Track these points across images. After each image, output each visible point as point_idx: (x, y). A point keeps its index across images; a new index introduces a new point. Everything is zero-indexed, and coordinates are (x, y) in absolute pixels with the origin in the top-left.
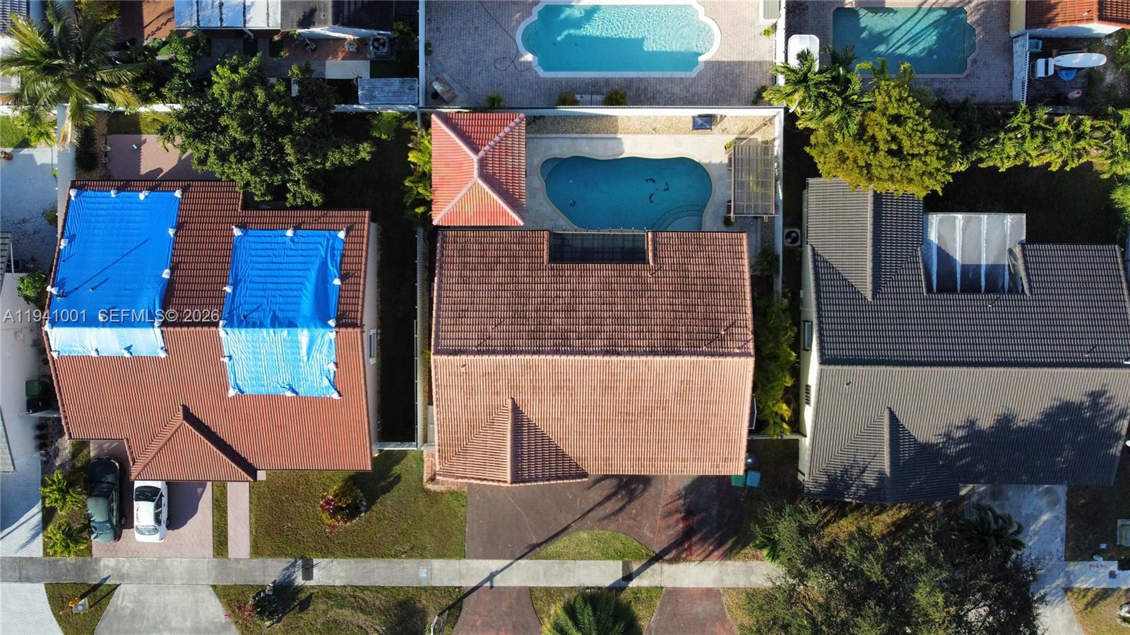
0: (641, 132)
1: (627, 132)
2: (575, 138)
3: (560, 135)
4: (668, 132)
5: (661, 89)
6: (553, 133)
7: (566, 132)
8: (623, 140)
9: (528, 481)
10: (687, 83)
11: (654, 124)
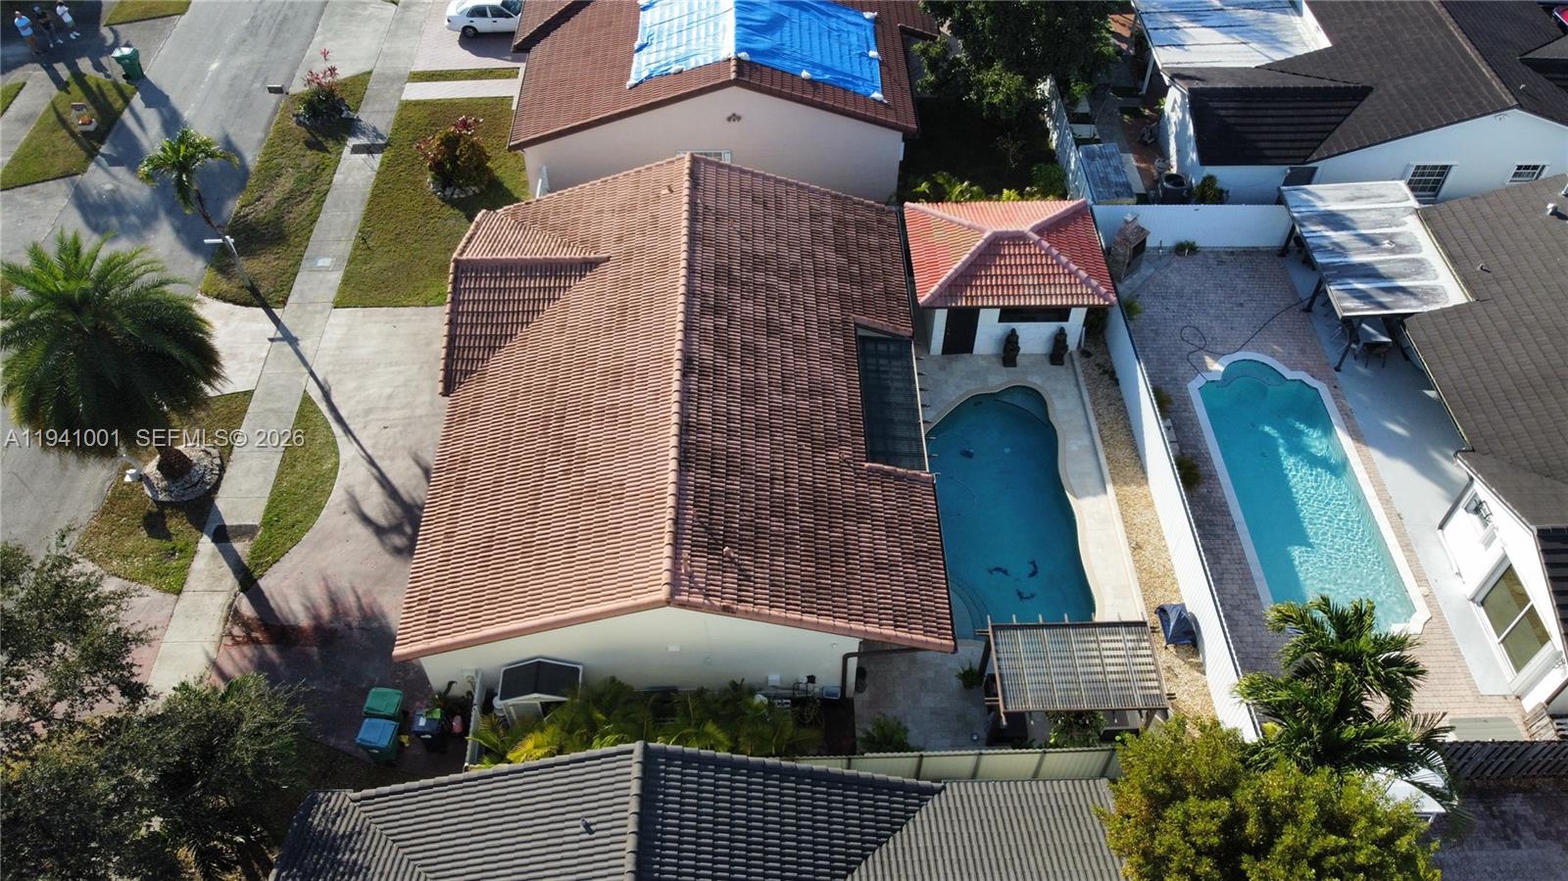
0: (1129, 526)
1: (1123, 502)
2: (1090, 430)
3: (1089, 407)
4: (1140, 568)
5: (1223, 562)
6: (1091, 395)
7: (1098, 416)
8: (1102, 497)
9: (454, 289)
10: (1252, 607)
11: (1150, 548)
